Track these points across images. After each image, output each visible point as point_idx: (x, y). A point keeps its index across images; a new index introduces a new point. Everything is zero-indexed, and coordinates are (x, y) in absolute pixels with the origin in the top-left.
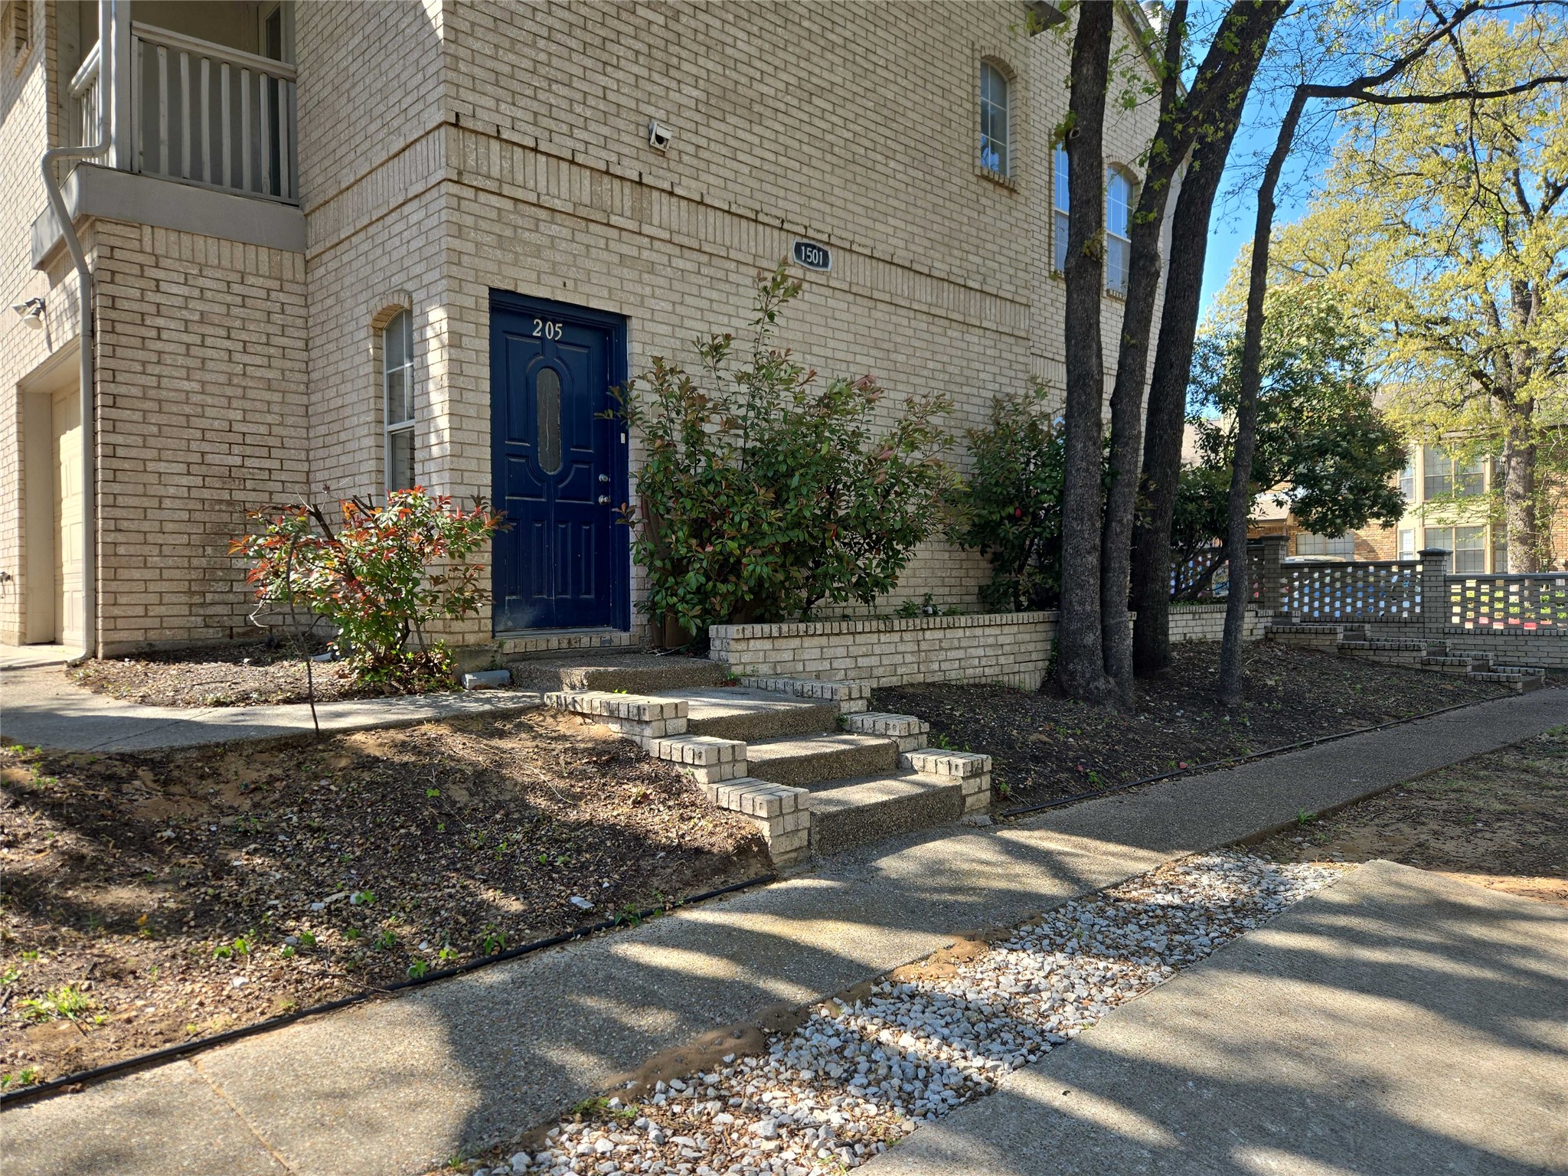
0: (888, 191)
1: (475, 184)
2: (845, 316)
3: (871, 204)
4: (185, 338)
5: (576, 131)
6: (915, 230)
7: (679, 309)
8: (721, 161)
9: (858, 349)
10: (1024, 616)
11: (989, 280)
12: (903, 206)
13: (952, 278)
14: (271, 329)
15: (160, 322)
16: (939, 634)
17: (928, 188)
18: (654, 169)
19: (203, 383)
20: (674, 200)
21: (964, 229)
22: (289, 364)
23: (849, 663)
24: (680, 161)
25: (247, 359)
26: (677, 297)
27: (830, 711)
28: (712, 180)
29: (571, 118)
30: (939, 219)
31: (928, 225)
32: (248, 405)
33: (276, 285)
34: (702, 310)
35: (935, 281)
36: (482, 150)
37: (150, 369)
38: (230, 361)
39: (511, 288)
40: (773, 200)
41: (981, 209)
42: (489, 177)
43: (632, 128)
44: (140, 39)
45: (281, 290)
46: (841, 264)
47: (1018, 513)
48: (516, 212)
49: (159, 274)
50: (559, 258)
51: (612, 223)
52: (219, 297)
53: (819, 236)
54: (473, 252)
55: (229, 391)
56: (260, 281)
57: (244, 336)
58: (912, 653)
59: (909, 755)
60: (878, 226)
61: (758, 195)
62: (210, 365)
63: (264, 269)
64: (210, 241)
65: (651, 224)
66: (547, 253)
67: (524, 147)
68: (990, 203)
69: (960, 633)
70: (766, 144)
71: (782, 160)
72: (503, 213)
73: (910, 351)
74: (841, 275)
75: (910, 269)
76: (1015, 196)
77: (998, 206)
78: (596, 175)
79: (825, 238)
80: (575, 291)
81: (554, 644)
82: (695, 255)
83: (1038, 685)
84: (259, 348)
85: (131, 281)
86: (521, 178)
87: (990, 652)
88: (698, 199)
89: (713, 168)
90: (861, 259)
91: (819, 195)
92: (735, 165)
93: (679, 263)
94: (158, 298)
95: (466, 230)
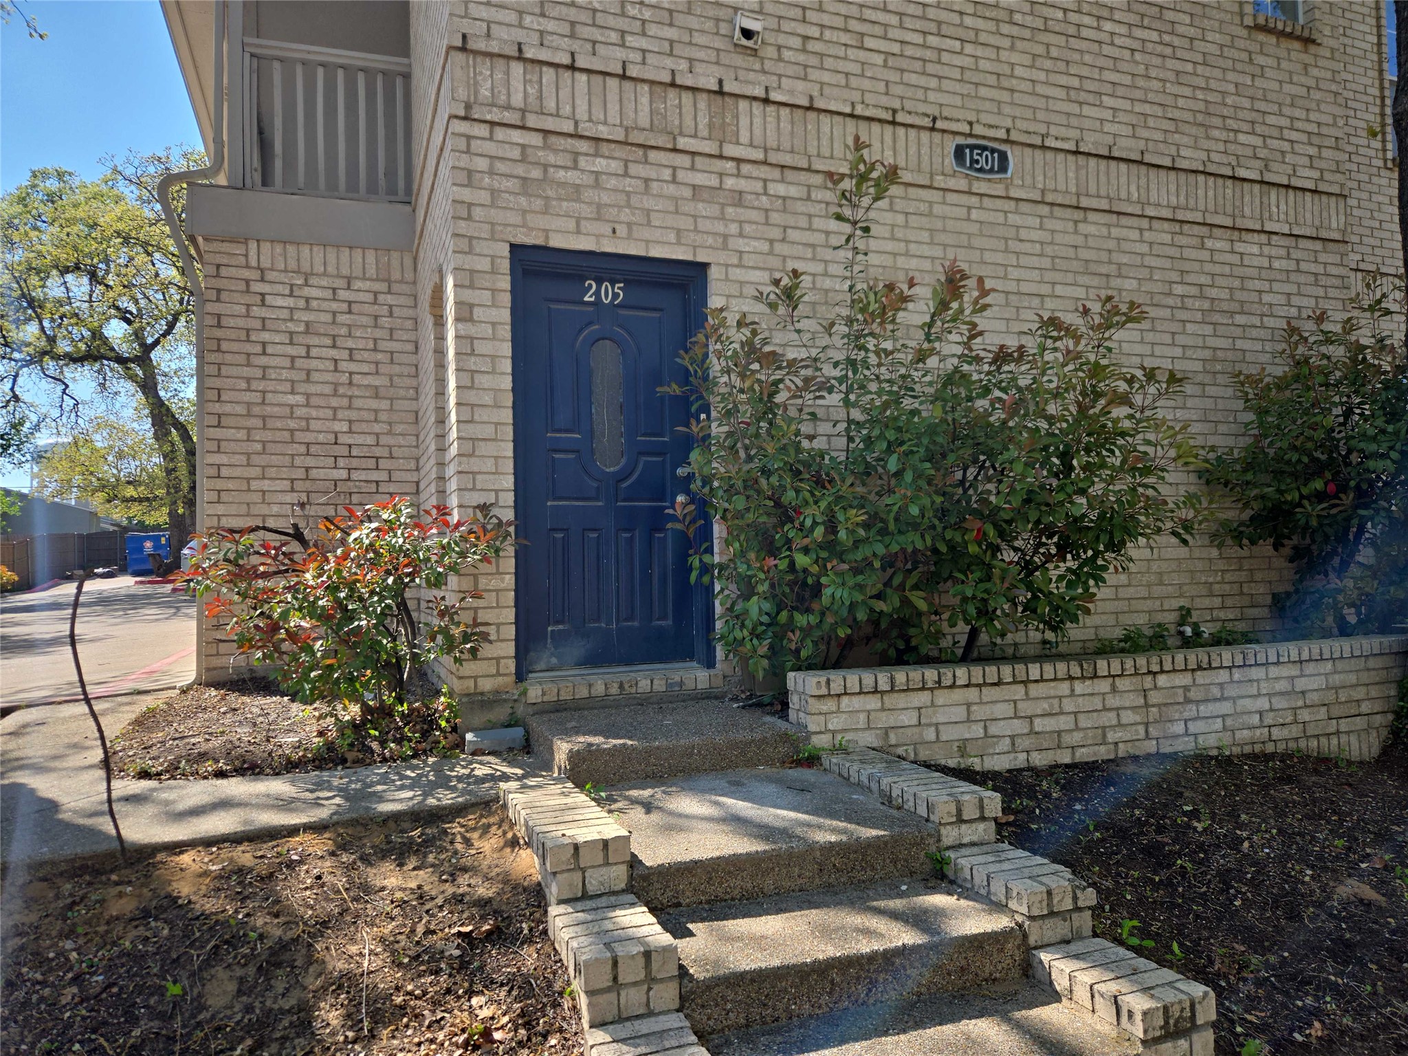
0: (1101, 62)
1: (488, 117)
2: (1036, 235)
3: (1075, 82)
4: (291, 350)
5: (629, 38)
6: (1147, 109)
7: (779, 248)
8: (841, 52)
9: (1058, 277)
10: (1344, 646)
11: (1274, 166)
12: (1127, 80)
13: (1211, 168)
14: (379, 333)
15: (266, 336)
16: (1183, 679)
17: (1168, 51)
18: (741, 74)
19: (308, 396)
20: (771, 109)
21: (1229, 101)
22: (396, 369)
23: (1019, 727)
24: (780, 59)
25: (353, 367)
26: (776, 233)
27: (919, 843)
28: (826, 77)
29: (622, 23)
30: (1187, 91)
31: (1169, 101)
32: (354, 415)
33: (382, 287)
34: (813, 246)
35: (1182, 176)
36: (499, 76)
37: (254, 385)
38: (336, 370)
39: (540, 241)
40: (920, 94)
41: (1258, 71)
42: (508, 107)
43: (709, 25)
44: (252, 55)
45: (389, 292)
46: (1028, 166)
47: (1332, 488)
48: (545, 147)
49: (264, 288)
50: (605, 198)
51: (679, 147)
52: (325, 305)
53: (991, 133)
54: (488, 202)
55: (334, 402)
56: (367, 285)
57: (350, 344)
58: (1133, 708)
59: (1045, 957)
60: (1087, 110)
61: (897, 90)
62: (315, 376)
63: (371, 272)
64: (315, 249)
65: (738, 143)
66: (588, 194)
67: (556, 66)
68: (1271, 62)
69: (1223, 676)
70: (908, 23)
71: (933, 40)
72: (529, 151)
73: (1145, 273)
74: (1028, 181)
75: (1141, 163)
76: (1312, 49)
77: (1284, 64)
78: (658, 89)
79: (1001, 134)
80: (630, 237)
81: (599, 689)
82: (803, 177)
83: (1375, 751)
84: (366, 355)
85: (237, 297)
86: (553, 105)
87: (1279, 703)
88: (805, 103)
89: (829, 63)
90: (1061, 157)
91: (992, 80)
92: (862, 55)
93: (781, 189)
94: (264, 312)
95: (478, 176)
